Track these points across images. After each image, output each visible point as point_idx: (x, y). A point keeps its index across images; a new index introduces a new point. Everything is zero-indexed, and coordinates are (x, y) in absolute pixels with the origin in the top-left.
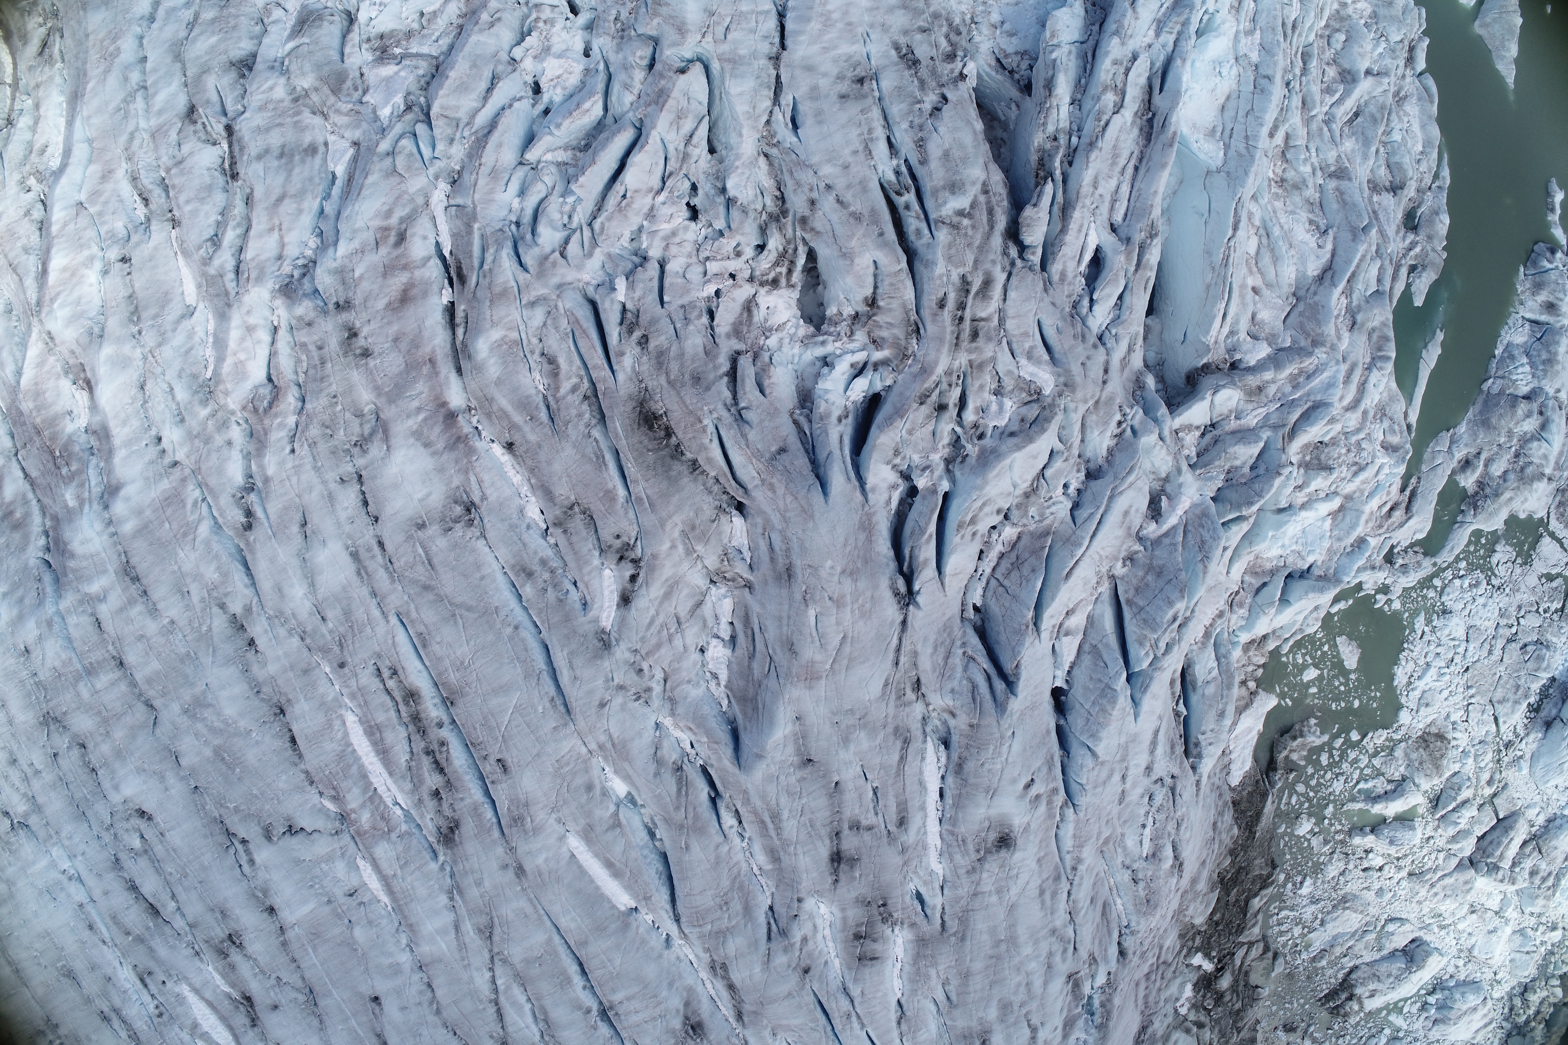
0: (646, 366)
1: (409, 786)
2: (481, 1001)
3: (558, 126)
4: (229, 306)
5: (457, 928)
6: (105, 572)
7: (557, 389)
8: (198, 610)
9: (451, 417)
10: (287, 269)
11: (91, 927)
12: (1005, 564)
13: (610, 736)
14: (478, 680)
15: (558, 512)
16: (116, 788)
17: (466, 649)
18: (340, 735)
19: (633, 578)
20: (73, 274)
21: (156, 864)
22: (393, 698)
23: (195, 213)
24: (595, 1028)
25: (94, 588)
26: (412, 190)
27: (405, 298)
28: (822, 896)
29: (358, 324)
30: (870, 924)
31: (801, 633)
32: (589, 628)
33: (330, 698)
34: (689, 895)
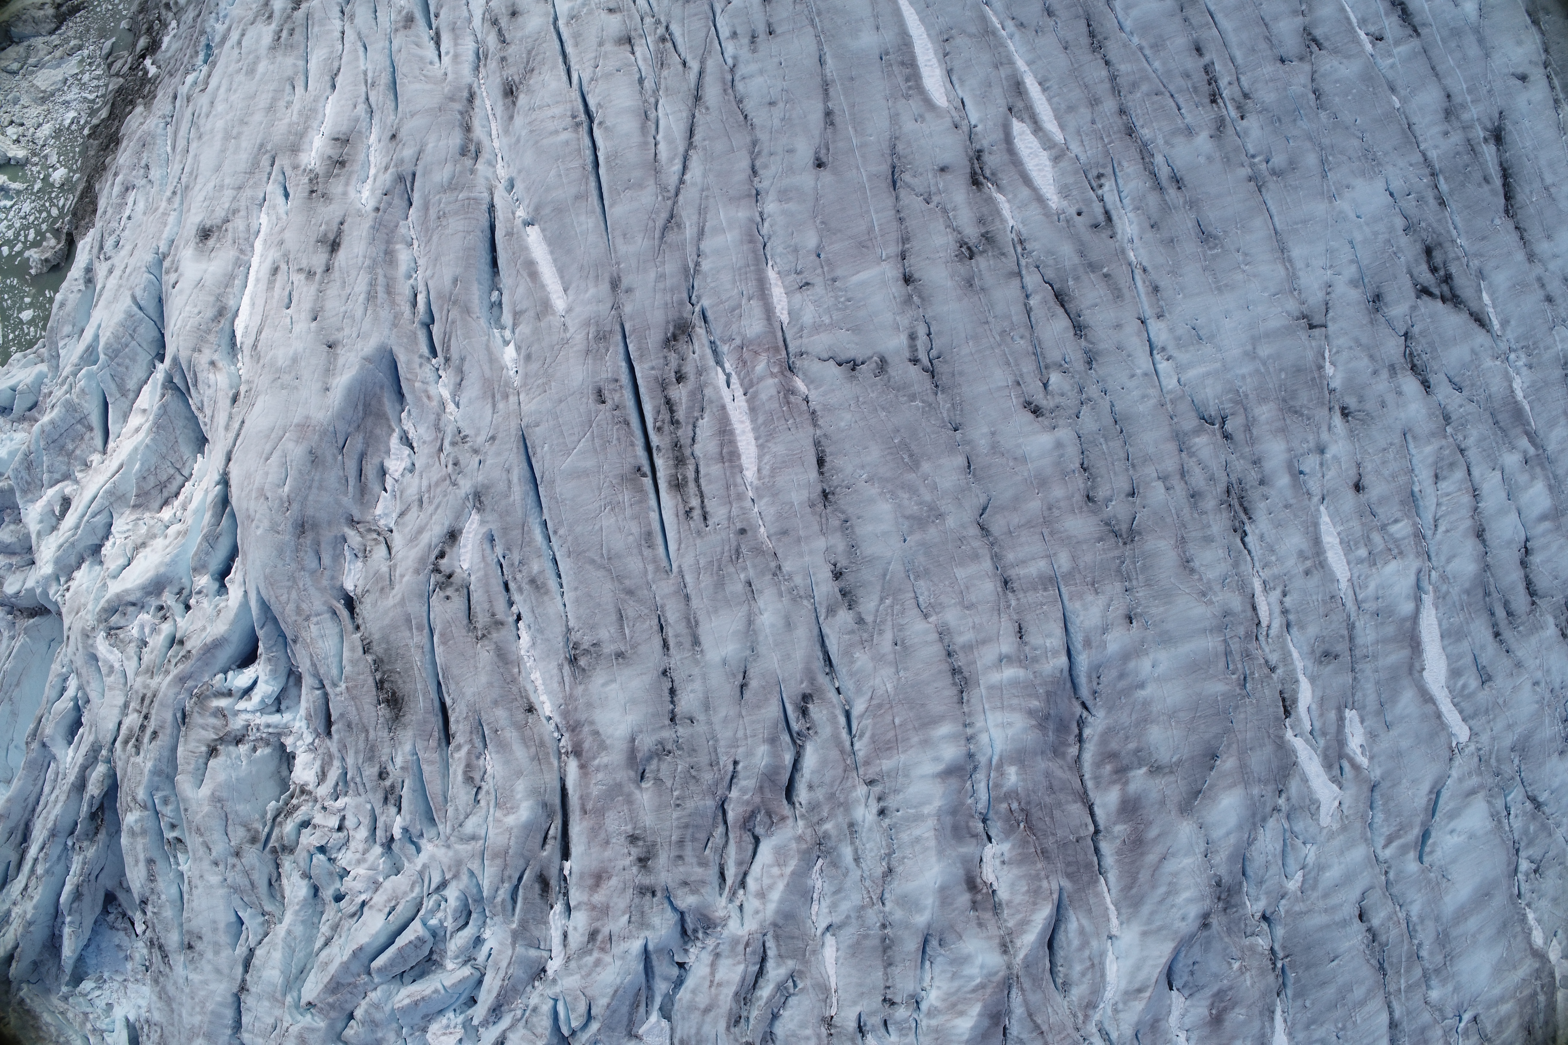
0: (385, 752)
1: (708, 391)
2: (704, 149)
3: (436, 991)
4: (775, 925)
5: (701, 234)
6: (991, 688)
7: (469, 753)
8: (889, 623)
9: (577, 752)
10: (711, 942)
11: (1156, 289)
12: (173, 487)
13: (494, 405)
14: (600, 489)
15: (495, 635)
16: (1059, 445)
17: (605, 523)
18: (767, 458)
19: (442, 555)
20: (954, 1006)
21: (1037, 352)
22: (699, 486)
23: (803, 1025)
24: (599, 105)
25: (1010, 673)
26: (577, 977)
27: (598, 878)
28: (359, 210)
29: (635, 869)
30: (329, 175)
31: (300, 471)
32: (490, 517)
33: (765, 500)
34: (469, 232)
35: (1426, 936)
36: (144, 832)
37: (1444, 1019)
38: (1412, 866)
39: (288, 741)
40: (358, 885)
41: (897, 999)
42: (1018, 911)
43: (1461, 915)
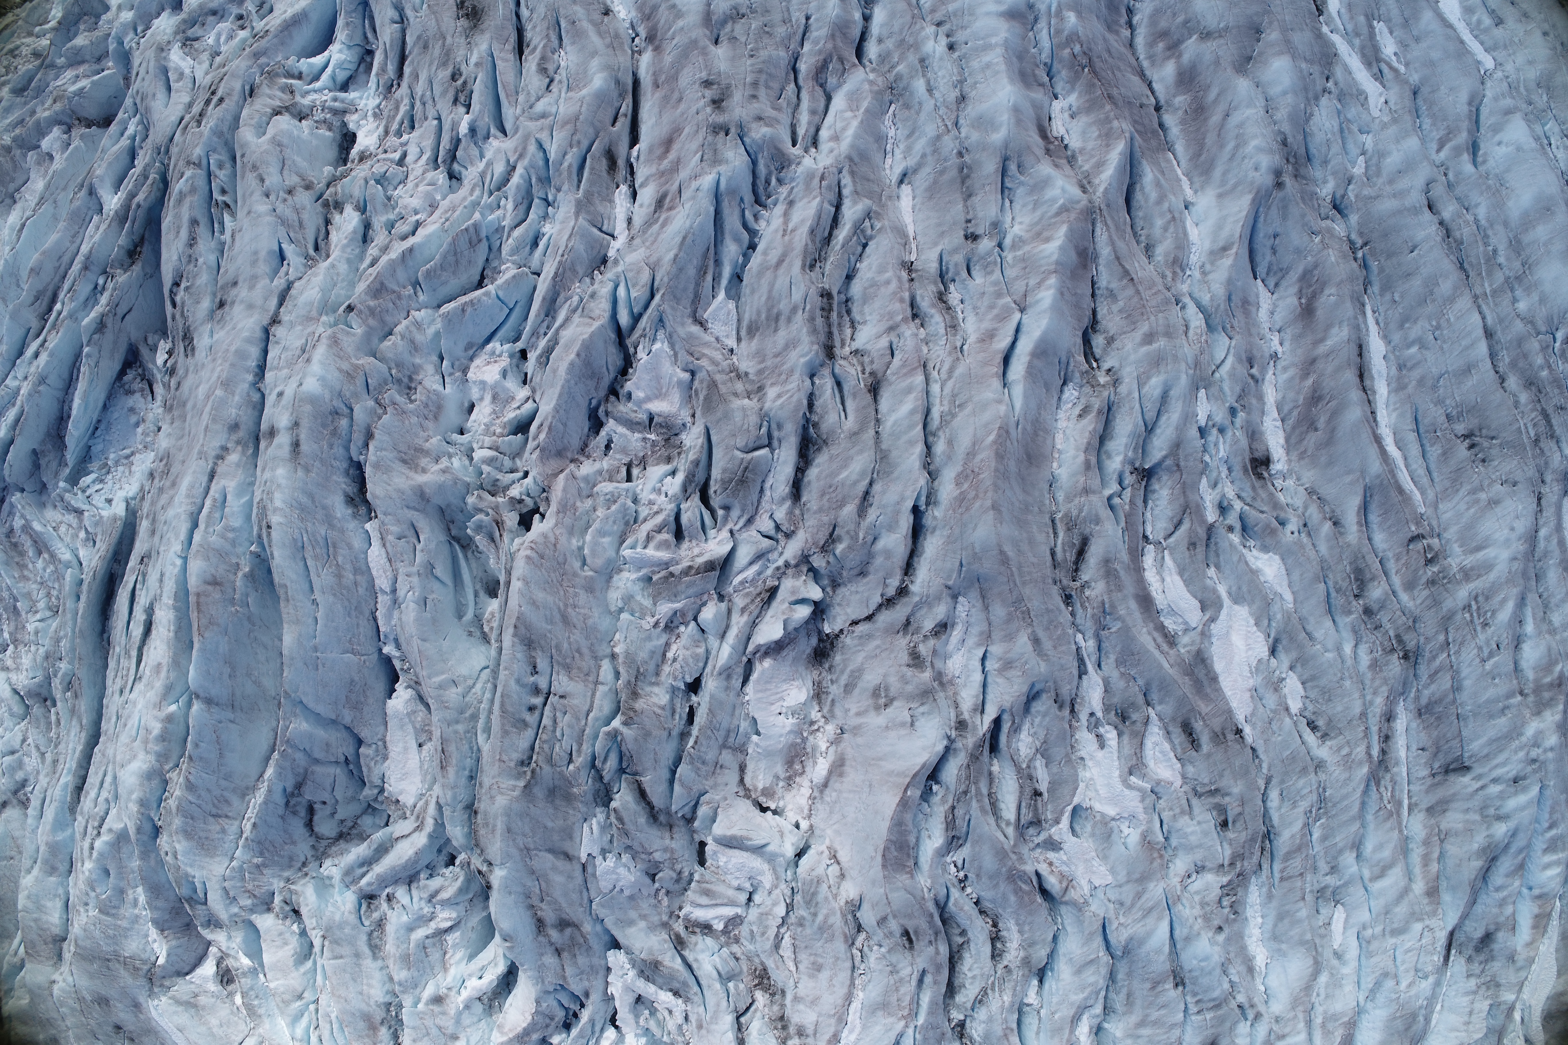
35: (1499, 240)
36: (193, 190)
37: (1538, 333)
38: (1469, 168)
39: (352, 121)
40: (415, 202)
41: (980, 231)
42: (1092, 156)
43: (1528, 222)
